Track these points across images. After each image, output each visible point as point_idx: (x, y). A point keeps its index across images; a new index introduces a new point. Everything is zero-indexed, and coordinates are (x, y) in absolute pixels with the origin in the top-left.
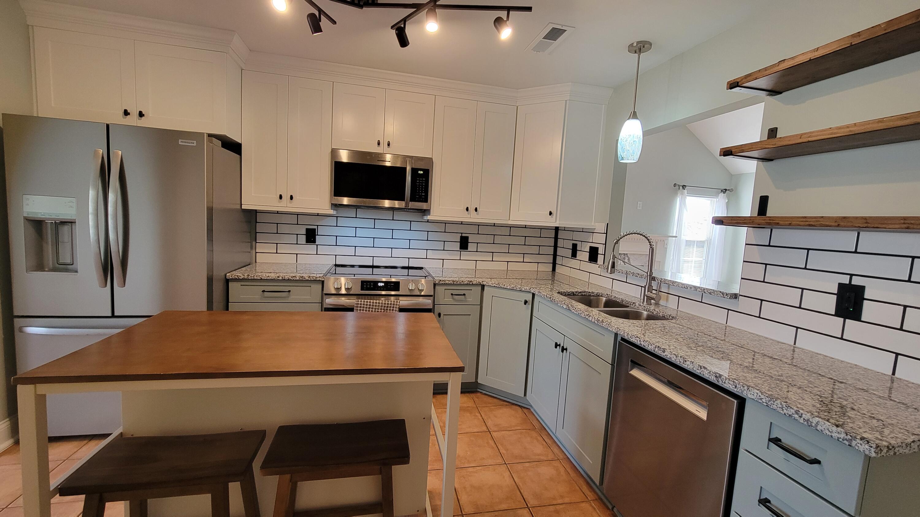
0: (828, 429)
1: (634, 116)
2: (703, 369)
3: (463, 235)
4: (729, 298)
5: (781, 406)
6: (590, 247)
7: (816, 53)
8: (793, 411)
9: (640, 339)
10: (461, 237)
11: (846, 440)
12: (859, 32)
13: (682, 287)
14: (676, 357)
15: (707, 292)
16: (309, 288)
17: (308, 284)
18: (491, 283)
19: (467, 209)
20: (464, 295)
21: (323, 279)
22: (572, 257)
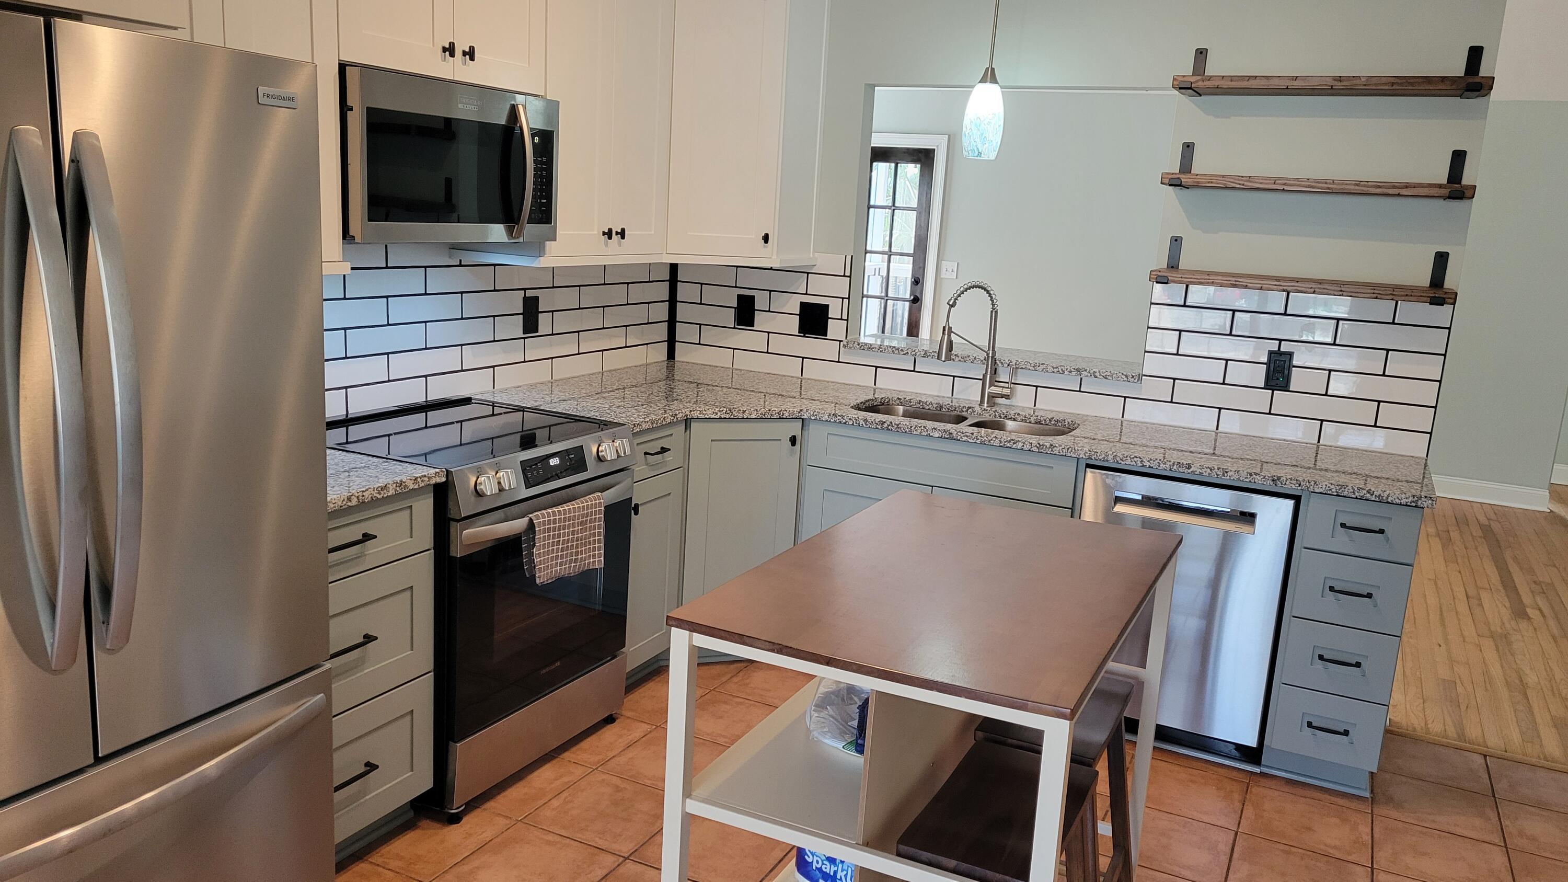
0: (1398, 498)
1: (990, 76)
2: (1254, 476)
3: (530, 293)
4: (1136, 381)
5: (1352, 491)
6: (802, 304)
7: (1294, 81)
8: (1365, 492)
9: (1140, 458)
10: (525, 299)
11: (1413, 502)
12: (1340, 77)
13: (1053, 372)
14: (1211, 470)
15: (1100, 375)
16: (407, 512)
17: (406, 503)
18: (711, 411)
19: (609, 234)
20: (664, 450)
21: (444, 479)
22: (737, 325)
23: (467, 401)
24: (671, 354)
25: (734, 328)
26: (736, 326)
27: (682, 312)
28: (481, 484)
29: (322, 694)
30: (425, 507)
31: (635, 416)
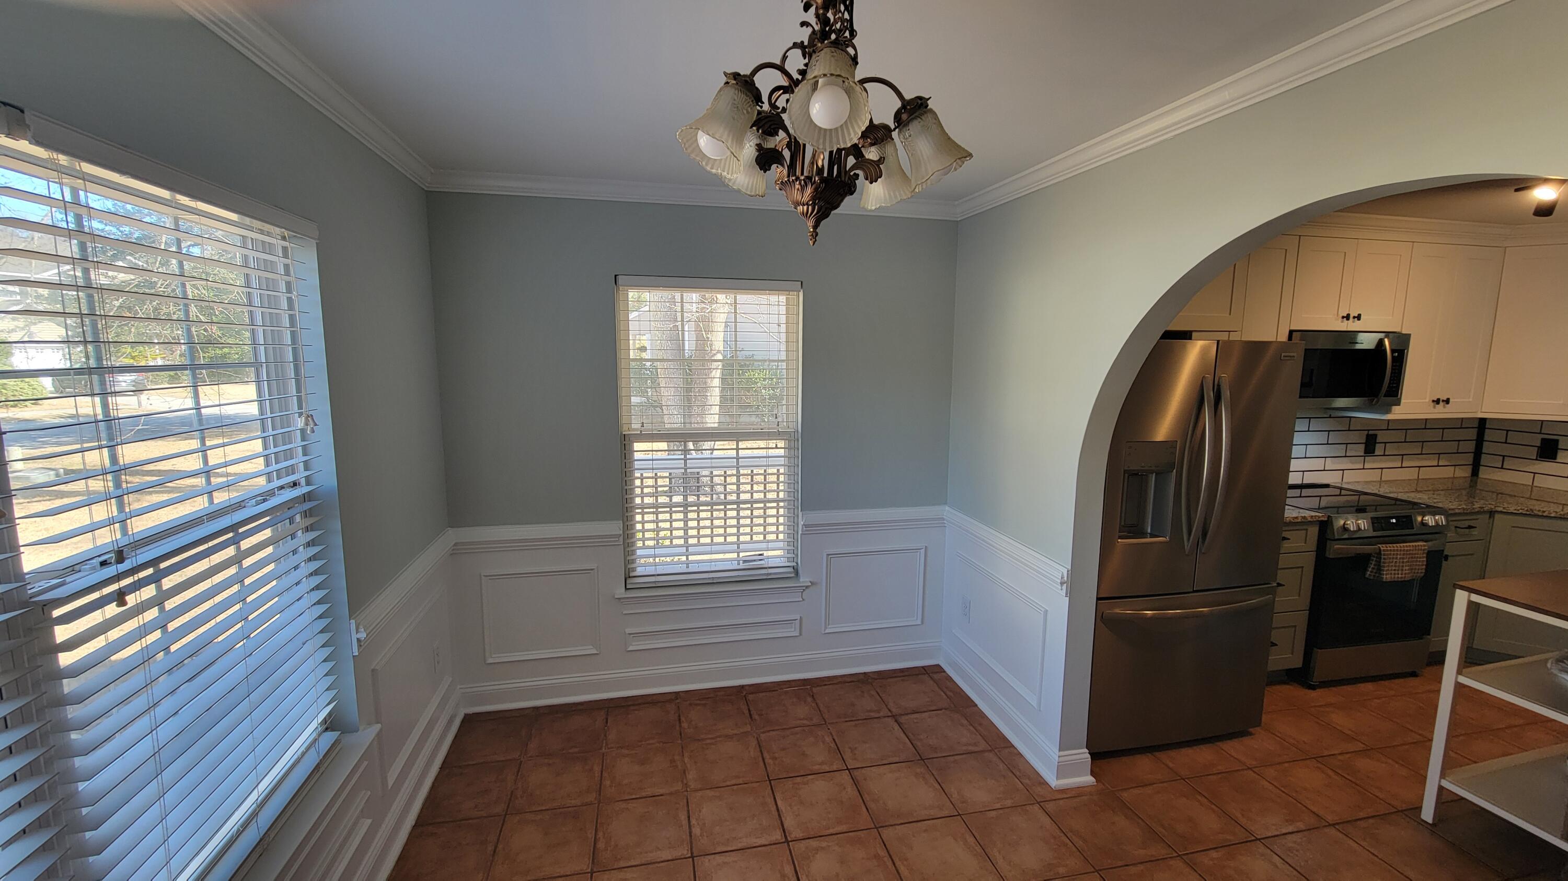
3: (1371, 432)
10: (1368, 436)
16: (1304, 532)
17: (1305, 527)
18: (1513, 508)
19: (1437, 402)
20: (1470, 527)
21: (1326, 519)
22: (1540, 457)
23: (1327, 486)
24: (1475, 473)
25: (1536, 460)
26: (1538, 459)
27: (1486, 447)
28: (1347, 524)
29: (1271, 596)
30: (1314, 531)
31: (1453, 505)
